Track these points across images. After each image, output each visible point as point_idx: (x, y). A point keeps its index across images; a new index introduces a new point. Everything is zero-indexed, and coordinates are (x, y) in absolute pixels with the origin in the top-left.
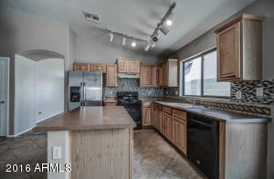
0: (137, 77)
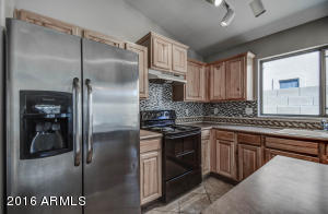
0: (180, 80)
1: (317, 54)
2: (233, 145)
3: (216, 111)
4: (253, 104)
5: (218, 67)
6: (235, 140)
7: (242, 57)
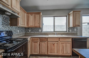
1: (53, 17)
2: (38, 43)
3: (30, 31)
4: (41, 28)
5: (32, 15)
6: (39, 40)
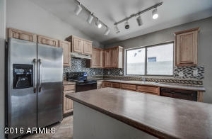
0: (89, 58)
1: (144, 49)
3: (109, 73)
4: (122, 70)
7: (117, 48)
